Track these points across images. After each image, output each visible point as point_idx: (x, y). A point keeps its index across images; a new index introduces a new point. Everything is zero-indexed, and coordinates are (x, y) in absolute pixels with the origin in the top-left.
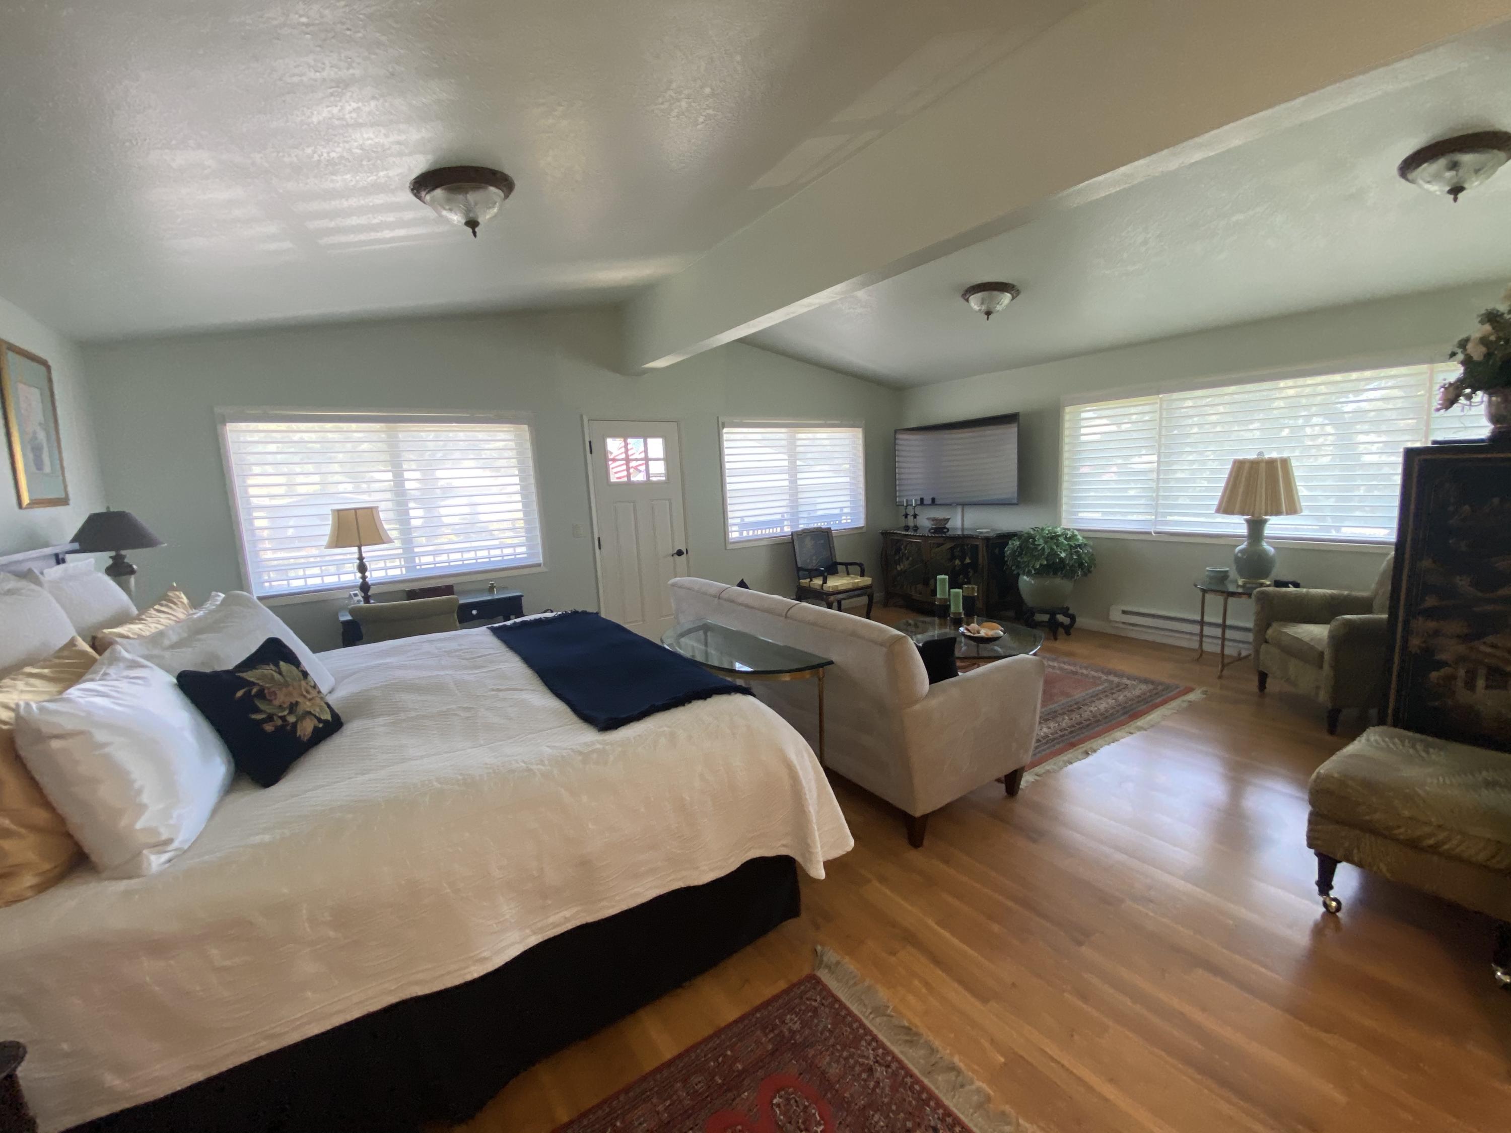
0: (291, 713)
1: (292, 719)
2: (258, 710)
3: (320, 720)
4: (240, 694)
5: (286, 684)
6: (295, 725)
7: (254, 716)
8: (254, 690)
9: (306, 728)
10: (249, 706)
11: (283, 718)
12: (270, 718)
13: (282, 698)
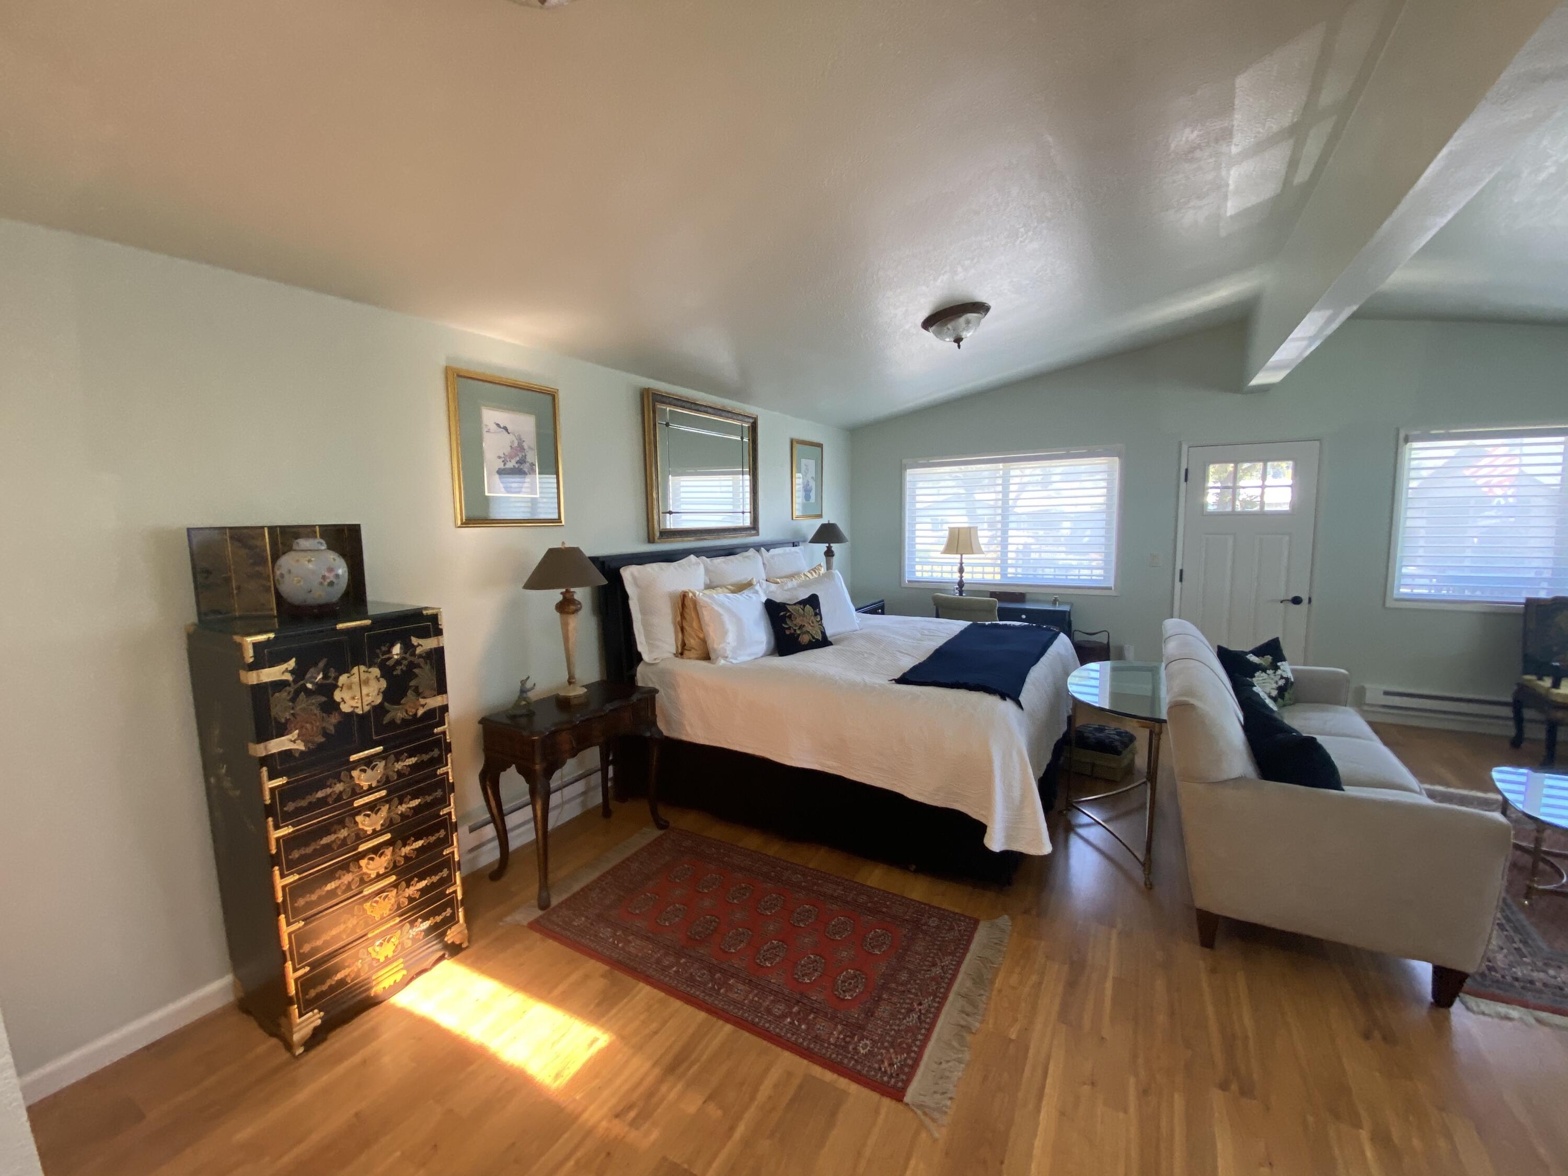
0: (799, 629)
1: (798, 632)
2: (786, 623)
3: (813, 638)
4: (782, 614)
5: (804, 616)
6: (799, 635)
7: (783, 625)
8: (788, 614)
9: (805, 639)
10: (783, 619)
11: (795, 630)
12: (789, 628)
13: (798, 621)
